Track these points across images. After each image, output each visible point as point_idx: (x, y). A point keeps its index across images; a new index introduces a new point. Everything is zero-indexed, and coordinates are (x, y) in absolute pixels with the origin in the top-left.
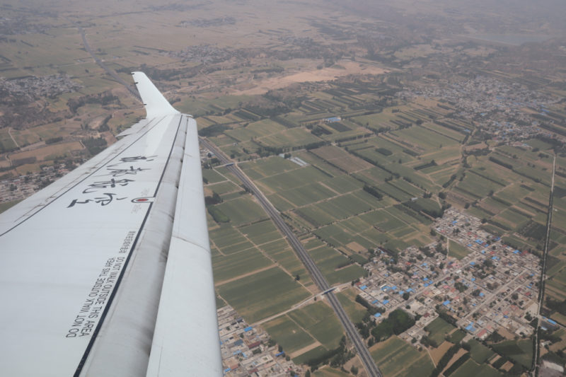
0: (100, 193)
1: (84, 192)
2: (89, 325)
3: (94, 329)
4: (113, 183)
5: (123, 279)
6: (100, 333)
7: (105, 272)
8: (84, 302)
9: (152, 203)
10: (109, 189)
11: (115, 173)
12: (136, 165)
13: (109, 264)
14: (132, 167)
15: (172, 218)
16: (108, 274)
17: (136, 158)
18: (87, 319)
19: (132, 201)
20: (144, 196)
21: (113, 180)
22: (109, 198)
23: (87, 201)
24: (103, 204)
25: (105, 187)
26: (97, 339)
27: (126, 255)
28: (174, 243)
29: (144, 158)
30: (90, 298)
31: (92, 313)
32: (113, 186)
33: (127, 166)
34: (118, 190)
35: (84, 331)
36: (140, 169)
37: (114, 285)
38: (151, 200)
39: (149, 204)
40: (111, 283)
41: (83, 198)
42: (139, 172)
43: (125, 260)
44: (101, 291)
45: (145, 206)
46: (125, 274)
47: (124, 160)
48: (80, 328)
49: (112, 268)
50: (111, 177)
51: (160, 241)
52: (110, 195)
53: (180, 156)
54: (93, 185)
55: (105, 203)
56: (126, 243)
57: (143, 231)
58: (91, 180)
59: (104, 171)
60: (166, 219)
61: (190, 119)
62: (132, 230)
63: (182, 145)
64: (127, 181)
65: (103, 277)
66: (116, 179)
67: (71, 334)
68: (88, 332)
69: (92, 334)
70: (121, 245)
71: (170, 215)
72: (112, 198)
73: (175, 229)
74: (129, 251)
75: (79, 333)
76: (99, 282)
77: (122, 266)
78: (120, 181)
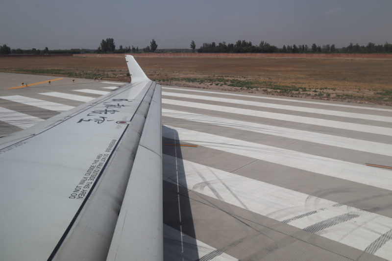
0: (98, 116)
1: (88, 115)
2: (83, 192)
3: (86, 195)
4: (106, 112)
5: (107, 167)
6: (89, 198)
7: (96, 162)
8: (81, 178)
9: (128, 125)
10: (103, 115)
11: (108, 106)
12: (121, 103)
13: (99, 157)
14: (118, 104)
15: (140, 134)
16: (98, 163)
17: (122, 100)
18: (82, 188)
19: (117, 122)
20: (124, 120)
21: (106, 110)
22: (103, 119)
23: (89, 120)
24: (98, 123)
25: (101, 113)
26: (88, 201)
27: (109, 153)
28: (140, 149)
29: (127, 100)
30: (85, 177)
31: (86, 186)
32: (106, 113)
33: (115, 103)
34: (109, 116)
35: (80, 196)
36: (123, 106)
37: (100, 170)
38: (128, 123)
39: (127, 125)
40: (99, 169)
41: (88, 118)
42: (122, 107)
43: (109, 156)
44: (92, 173)
45: (124, 126)
46: (108, 165)
47: (114, 100)
48: (78, 194)
49: (100, 160)
50: (105, 108)
51: (131, 146)
52: (103, 118)
53: (149, 101)
54: (94, 112)
55: (100, 122)
56: (110, 146)
57: (121, 140)
58: (93, 109)
59: (102, 105)
60: (136, 135)
61: (157, 85)
62: (115, 139)
63: (151, 95)
64: (114, 111)
65: (94, 165)
66: (108, 109)
67: (72, 196)
68: (82, 196)
69: (84, 197)
70: (107, 147)
71: (139, 133)
72: (104, 120)
73: (141, 141)
74: (111, 151)
75: (77, 197)
76: (92, 168)
77: (106, 159)
78: (110, 111)
